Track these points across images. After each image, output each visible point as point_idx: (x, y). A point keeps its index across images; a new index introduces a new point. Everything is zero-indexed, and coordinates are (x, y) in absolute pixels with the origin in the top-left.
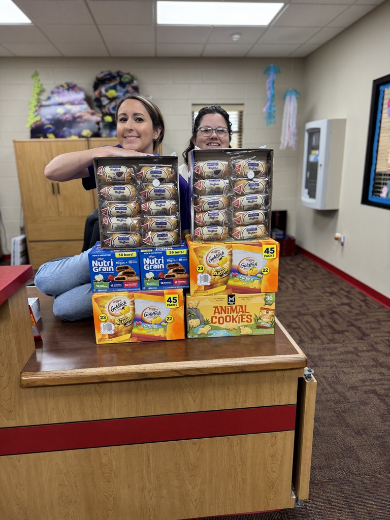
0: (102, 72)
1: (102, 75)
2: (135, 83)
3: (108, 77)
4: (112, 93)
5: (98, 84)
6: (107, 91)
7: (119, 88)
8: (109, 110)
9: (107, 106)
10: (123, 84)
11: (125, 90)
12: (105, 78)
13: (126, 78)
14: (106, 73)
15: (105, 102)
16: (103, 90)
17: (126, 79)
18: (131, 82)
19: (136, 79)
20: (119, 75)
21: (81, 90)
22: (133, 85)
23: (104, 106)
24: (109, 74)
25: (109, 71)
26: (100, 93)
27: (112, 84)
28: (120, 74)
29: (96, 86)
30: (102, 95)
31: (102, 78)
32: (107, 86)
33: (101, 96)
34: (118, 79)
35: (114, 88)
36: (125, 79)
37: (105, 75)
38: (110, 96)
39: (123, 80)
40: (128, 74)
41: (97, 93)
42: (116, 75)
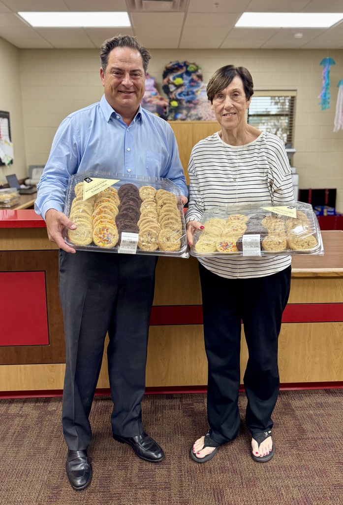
0: (171, 63)
1: (171, 65)
2: (200, 72)
3: (176, 66)
4: (179, 81)
5: (168, 72)
6: (174, 79)
7: (185, 76)
8: (175, 96)
9: (174, 93)
10: (188, 73)
11: (190, 78)
12: (173, 67)
13: (193, 67)
14: (174, 63)
15: (172, 88)
16: (171, 78)
17: (191, 68)
18: (195, 71)
19: (200, 68)
20: (186, 65)
21: (152, 78)
22: (198, 74)
23: (172, 92)
24: (176, 64)
25: (177, 61)
26: (169, 81)
27: (179, 73)
28: (187, 64)
29: (165, 75)
30: (170, 82)
31: (171, 67)
32: (175, 74)
33: (169, 83)
34: (185, 68)
35: (181, 76)
36: (190, 68)
37: (174, 65)
38: (177, 84)
39: (189, 69)
40: (194, 64)
41: (166, 80)
42: (183, 65)
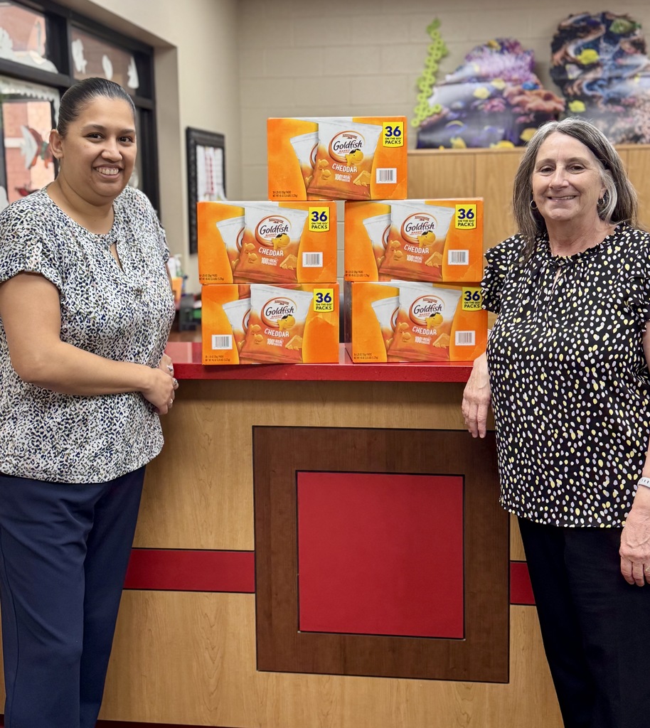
0: (571, 16)
1: (570, 21)
2: (638, 33)
3: (583, 24)
4: (589, 56)
5: (562, 37)
6: (578, 51)
7: (603, 45)
8: (580, 89)
9: (577, 82)
10: (612, 38)
11: (616, 49)
12: (577, 26)
13: (622, 25)
14: (579, 17)
15: (573, 73)
16: (571, 50)
17: (619, 27)
18: (630, 32)
19: (640, 27)
20: (606, 19)
21: (526, 52)
22: (633, 38)
23: (572, 81)
24: (583, 20)
25: (586, 13)
26: (566, 59)
27: (591, 38)
28: (608, 17)
29: (558, 43)
30: (569, 59)
31: (571, 26)
32: (580, 42)
33: (567, 62)
34: (603, 27)
35: (595, 45)
36: (617, 26)
37: (577, 22)
38: (584, 62)
39: (612, 29)
40: (625, 17)
41: (558, 56)
42: (598, 20)
